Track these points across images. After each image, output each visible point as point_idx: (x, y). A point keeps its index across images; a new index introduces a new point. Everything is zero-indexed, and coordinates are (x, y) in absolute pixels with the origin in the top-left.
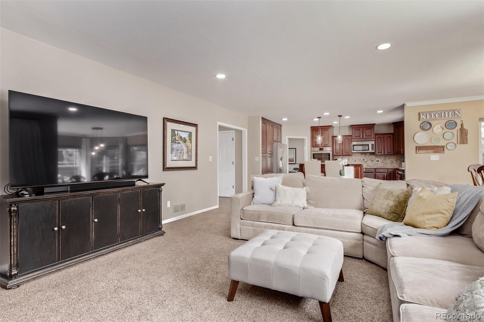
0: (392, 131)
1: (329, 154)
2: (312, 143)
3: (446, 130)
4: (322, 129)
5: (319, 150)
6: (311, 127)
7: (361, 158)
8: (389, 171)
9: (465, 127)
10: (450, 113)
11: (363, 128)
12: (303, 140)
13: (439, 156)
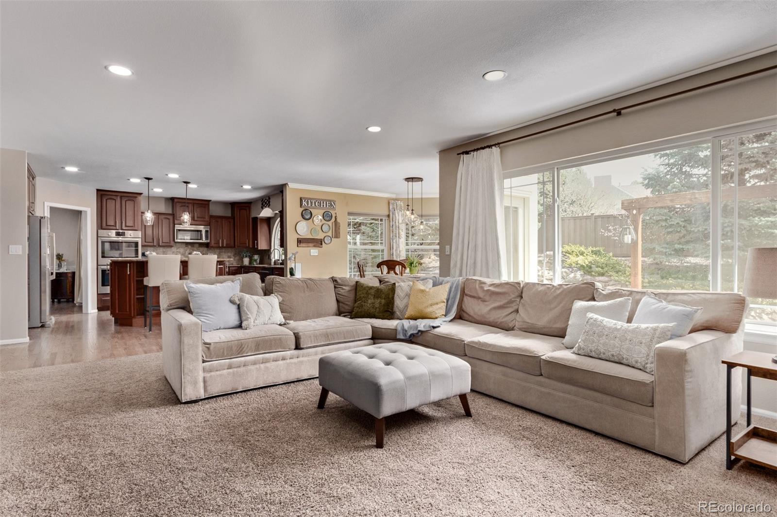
0: (228, 214)
1: (136, 244)
2: (100, 221)
3: (324, 222)
4: (121, 197)
5: (114, 236)
6: (98, 190)
7: (186, 250)
8: (231, 270)
9: (338, 220)
10: (328, 203)
11: (193, 204)
12: (78, 214)
13: (317, 250)
